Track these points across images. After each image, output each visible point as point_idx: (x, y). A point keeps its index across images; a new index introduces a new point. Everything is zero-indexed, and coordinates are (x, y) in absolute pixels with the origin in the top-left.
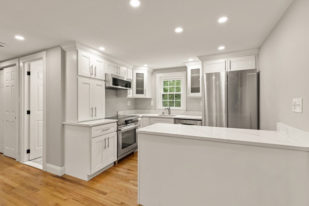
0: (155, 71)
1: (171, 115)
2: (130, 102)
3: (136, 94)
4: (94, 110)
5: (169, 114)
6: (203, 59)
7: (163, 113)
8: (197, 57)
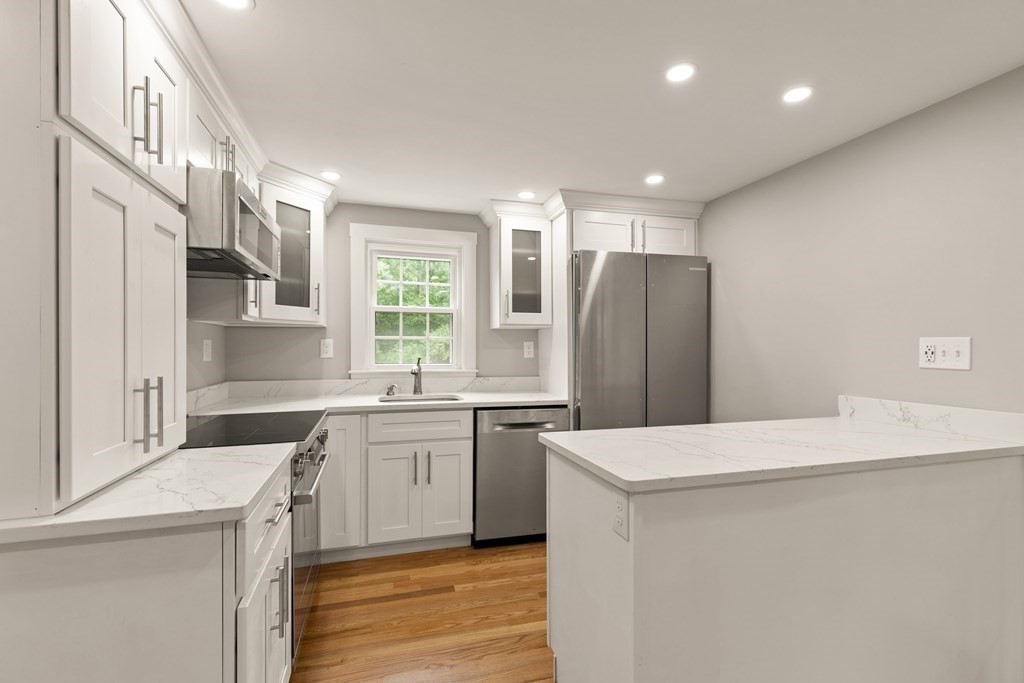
0: (341, 209)
1: (424, 395)
2: (210, 342)
3: (277, 303)
4: (154, 394)
5: (415, 392)
6: (576, 200)
7: (390, 391)
8: (561, 190)
